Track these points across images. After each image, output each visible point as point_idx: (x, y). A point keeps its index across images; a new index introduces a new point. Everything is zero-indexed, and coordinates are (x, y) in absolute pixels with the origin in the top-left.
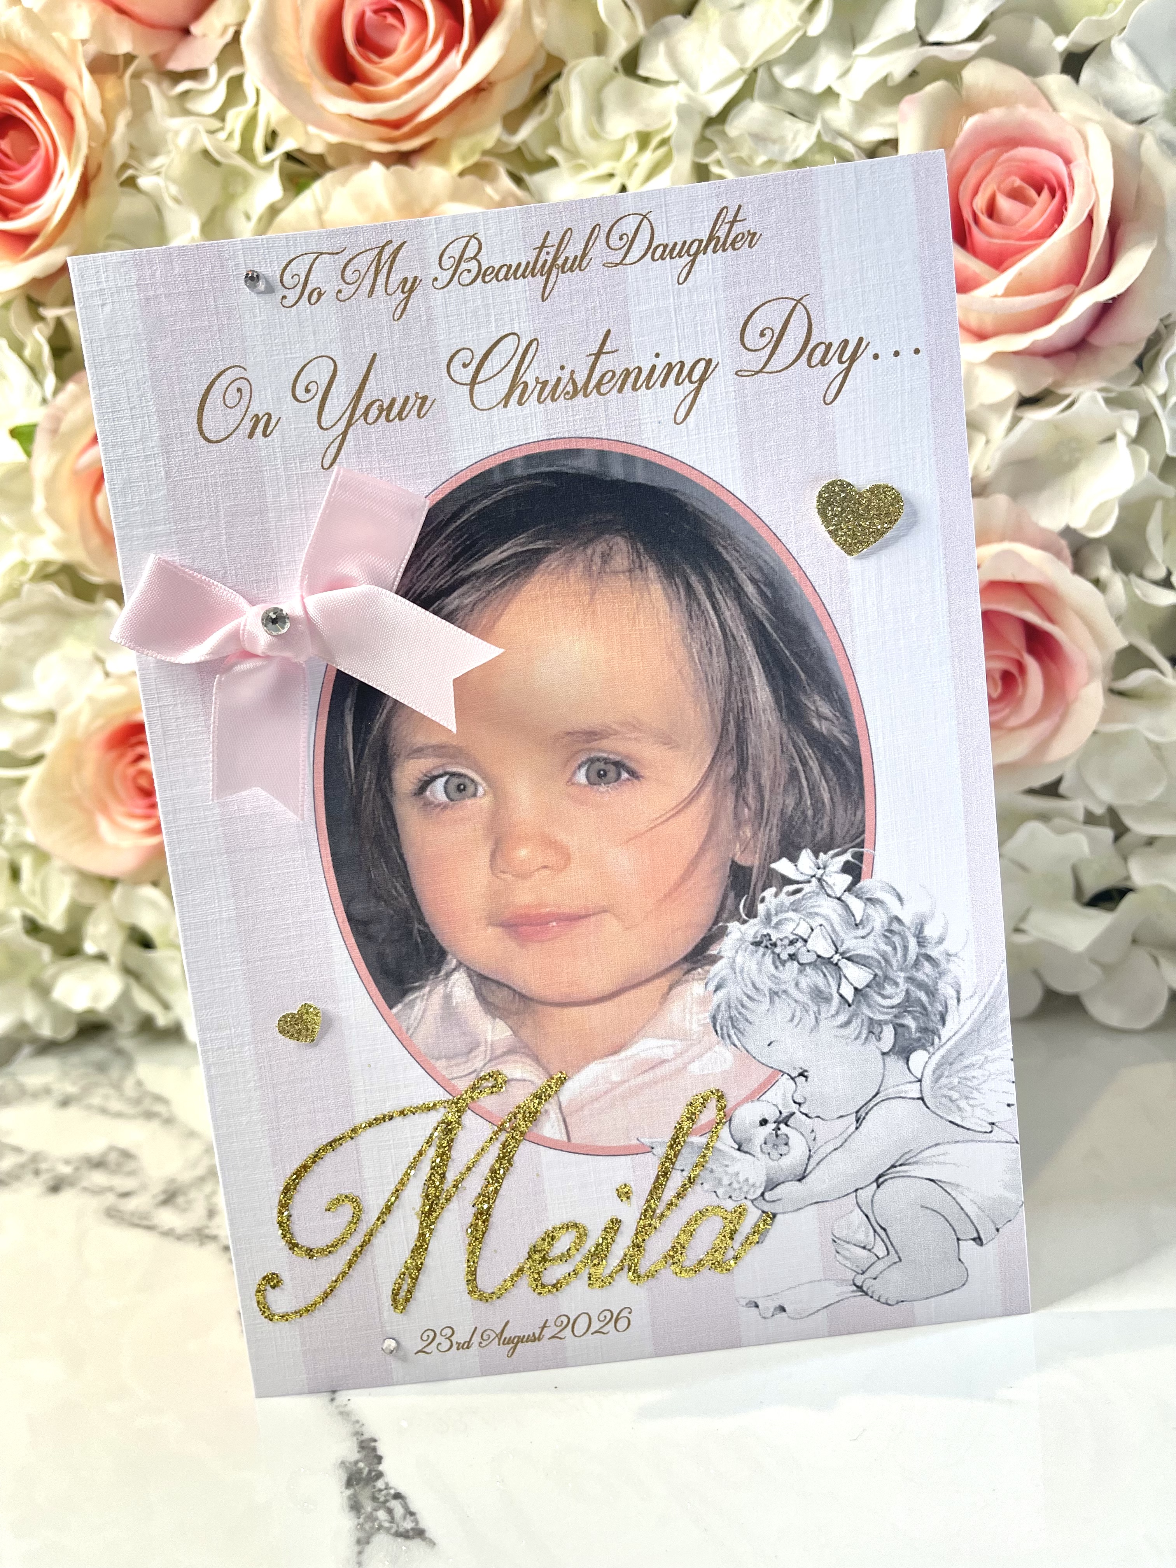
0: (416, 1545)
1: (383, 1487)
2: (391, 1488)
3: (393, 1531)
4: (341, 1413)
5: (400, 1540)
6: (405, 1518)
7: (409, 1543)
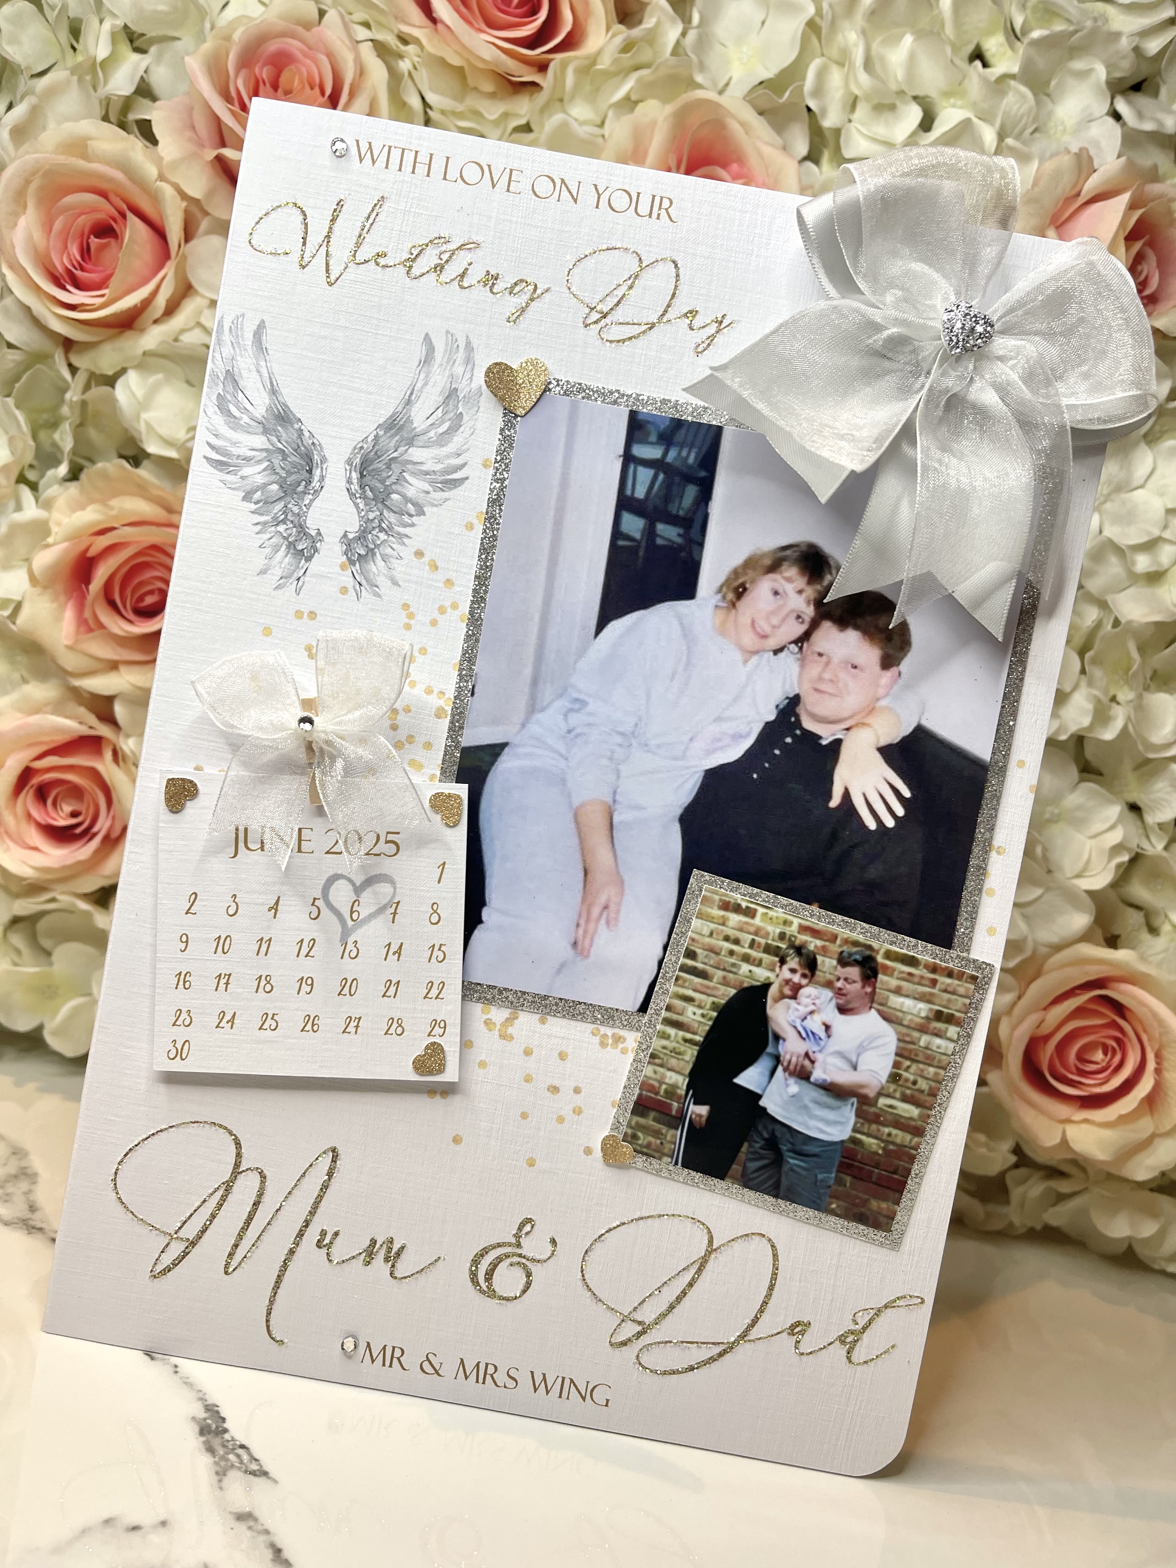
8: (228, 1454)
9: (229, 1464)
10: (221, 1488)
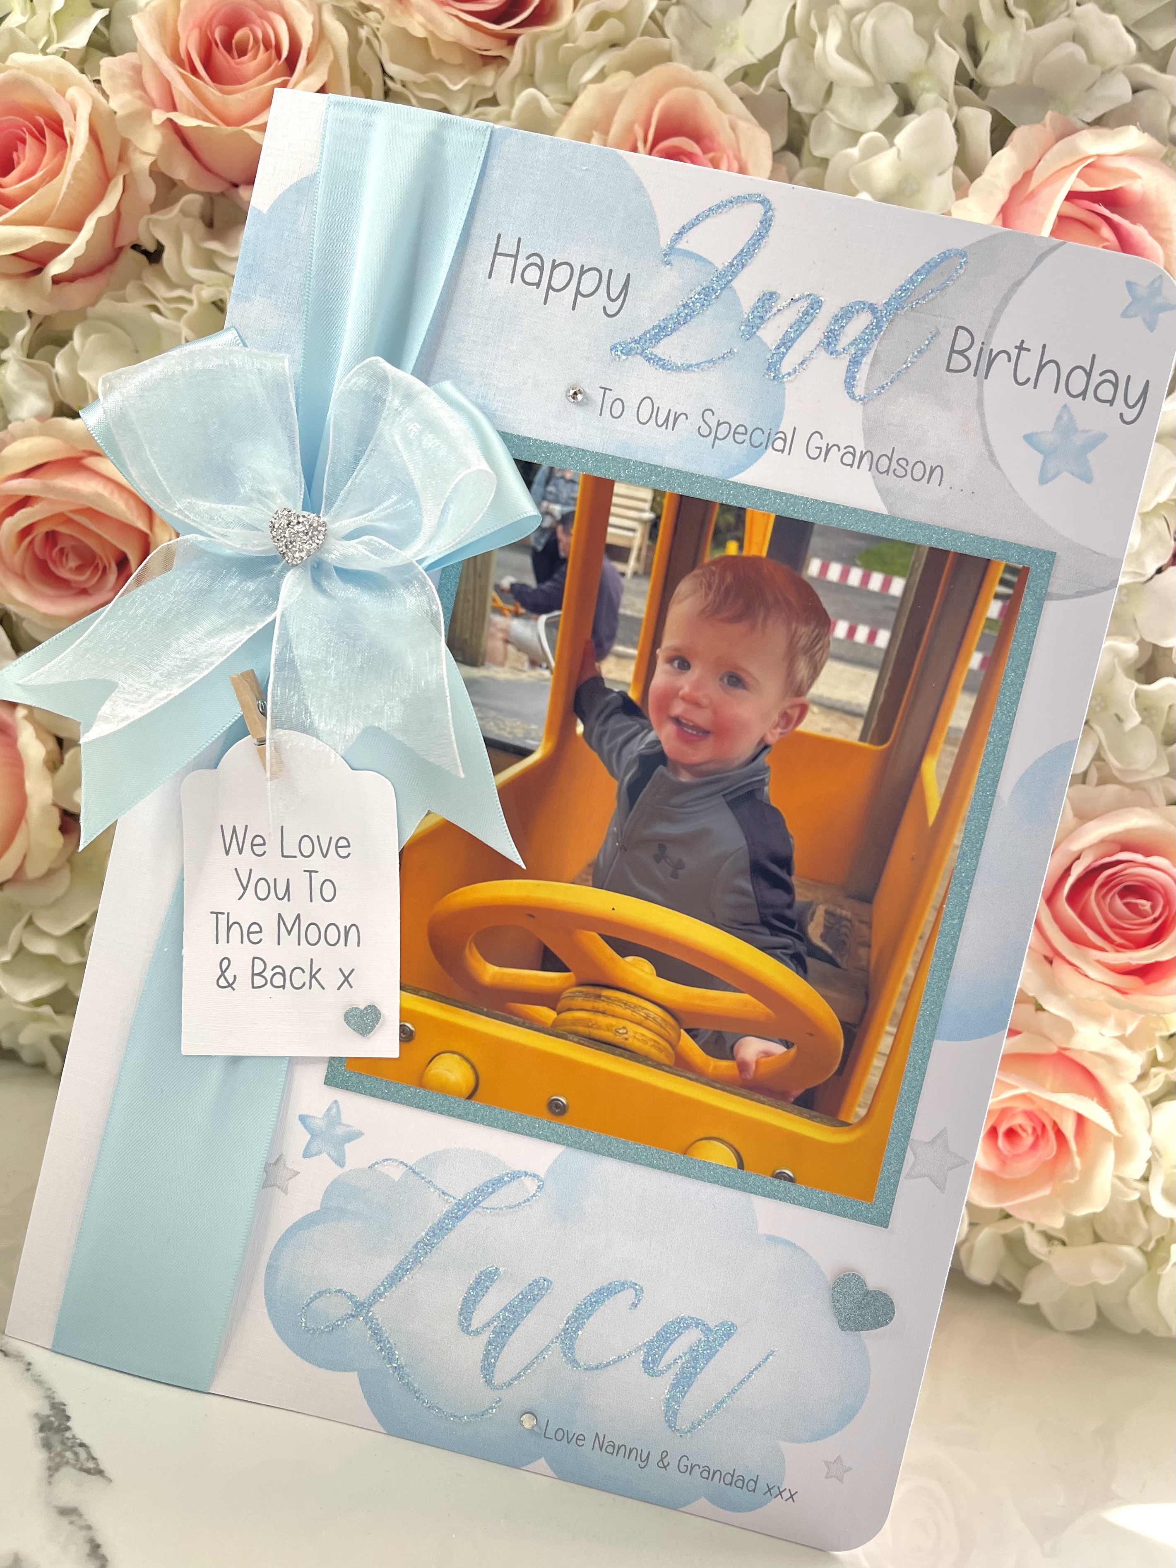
0: (95, 1479)
1: (71, 1437)
2: (77, 1439)
3: (78, 1466)
4: (36, 1381)
5: (84, 1474)
6: (88, 1460)
7: (90, 1477)
8: (66, 1450)
9: (65, 1460)
10: (50, 1483)
